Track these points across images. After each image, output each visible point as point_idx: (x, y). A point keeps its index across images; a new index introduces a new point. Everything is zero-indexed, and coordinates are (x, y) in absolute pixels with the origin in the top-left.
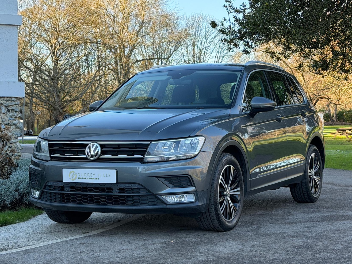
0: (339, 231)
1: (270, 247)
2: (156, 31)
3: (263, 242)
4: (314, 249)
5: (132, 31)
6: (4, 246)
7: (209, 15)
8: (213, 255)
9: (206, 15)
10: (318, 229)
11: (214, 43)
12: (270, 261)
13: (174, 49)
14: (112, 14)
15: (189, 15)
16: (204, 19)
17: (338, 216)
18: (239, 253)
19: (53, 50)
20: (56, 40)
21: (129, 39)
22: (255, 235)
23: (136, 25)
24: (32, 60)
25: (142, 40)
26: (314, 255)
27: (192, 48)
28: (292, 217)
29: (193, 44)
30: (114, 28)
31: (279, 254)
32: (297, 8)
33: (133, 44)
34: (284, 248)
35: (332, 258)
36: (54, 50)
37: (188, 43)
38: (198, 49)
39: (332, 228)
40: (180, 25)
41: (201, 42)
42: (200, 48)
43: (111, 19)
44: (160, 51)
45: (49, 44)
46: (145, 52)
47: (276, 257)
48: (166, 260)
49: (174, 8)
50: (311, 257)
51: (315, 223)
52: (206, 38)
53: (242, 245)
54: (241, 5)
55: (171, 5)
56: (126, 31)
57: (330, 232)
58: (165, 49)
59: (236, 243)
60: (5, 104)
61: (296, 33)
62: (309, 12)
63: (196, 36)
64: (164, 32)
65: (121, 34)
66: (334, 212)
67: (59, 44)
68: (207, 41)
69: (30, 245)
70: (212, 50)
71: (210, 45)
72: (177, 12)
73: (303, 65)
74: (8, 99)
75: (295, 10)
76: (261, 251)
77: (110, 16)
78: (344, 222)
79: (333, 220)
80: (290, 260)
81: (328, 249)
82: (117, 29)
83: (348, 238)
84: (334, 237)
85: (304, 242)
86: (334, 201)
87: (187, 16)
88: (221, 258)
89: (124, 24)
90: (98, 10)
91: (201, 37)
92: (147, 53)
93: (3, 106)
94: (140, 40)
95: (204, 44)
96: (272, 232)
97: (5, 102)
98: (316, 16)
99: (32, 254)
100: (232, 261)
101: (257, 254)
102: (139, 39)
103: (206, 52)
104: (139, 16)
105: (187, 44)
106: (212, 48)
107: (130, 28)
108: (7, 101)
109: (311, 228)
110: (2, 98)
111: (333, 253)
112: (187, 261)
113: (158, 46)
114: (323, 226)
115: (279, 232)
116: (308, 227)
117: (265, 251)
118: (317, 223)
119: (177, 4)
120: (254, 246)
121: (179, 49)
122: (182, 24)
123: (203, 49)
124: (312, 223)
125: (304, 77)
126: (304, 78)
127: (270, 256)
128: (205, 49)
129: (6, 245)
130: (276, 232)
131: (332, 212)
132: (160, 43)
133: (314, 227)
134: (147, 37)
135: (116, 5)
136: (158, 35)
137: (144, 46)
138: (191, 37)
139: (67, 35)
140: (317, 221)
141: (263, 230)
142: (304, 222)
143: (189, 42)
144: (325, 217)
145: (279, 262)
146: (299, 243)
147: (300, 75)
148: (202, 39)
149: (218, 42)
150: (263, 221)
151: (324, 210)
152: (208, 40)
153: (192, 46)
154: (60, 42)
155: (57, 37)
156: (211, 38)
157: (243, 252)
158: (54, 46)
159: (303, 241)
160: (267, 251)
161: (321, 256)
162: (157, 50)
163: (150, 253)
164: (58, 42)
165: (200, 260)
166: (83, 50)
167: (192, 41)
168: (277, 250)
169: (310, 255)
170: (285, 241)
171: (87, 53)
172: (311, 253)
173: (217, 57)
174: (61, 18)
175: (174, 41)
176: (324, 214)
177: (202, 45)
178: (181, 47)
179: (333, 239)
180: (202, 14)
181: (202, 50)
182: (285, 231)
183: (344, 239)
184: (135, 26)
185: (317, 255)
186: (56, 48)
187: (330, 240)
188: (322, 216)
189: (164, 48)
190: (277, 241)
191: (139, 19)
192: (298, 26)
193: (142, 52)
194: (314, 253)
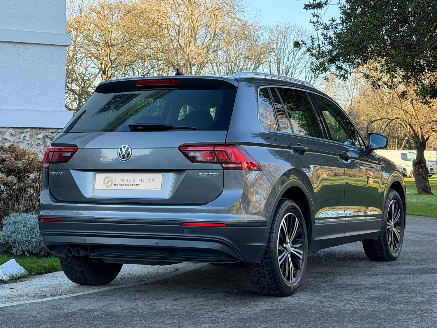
0: (424, 284)
1: (342, 298)
2: (231, 44)
3: (336, 293)
4: (391, 301)
5: (201, 44)
6: (53, 292)
7: (298, 25)
8: (278, 305)
9: (295, 25)
10: (400, 282)
11: (304, 61)
12: (340, 311)
13: (254, 68)
14: (177, 23)
15: (273, 25)
16: (291, 29)
17: (428, 269)
18: (307, 303)
19: (104, 70)
20: (107, 56)
21: (196, 56)
22: (328, 286)
23: (206, 37)
24: (77, 80)
25: (213, 56)
26: (388, 307)
27: (277, 66)
28: (374, 269)
29: (278, 61)
30: (178, 42)
31: (351, 305)
32: (397, 25)
33: (201, 61)
34: (358, 299)
35: (407, 310)
36: (105, 68)
37: (271, 60)
38: (284, 67)
39: (416, 281)
40: (262, 38)
41: (288, 59)
42: (287, 66)
43: (175, 29)
44: (236, 70)
45: (98, 61)
46: (217, 71)
47: (347, 308)
48: (226, 308)
49: (254, 16)
50: (385, 309)
51: (399, 275)
52: (294, 54)
53: (312, 296)
54: (330, 19)
55: (251, 13)
56: (193, 45)
57: (413, 285)
58: (243, 67)
59: (306, 293)
60: (50, 137)
61: (396, 55)
62: (412, 30)
63: (282, 51)
64: (242, 46)
65: (188, 47)
66: (425, 265)
67: (111, 61)
68: (295, 58)
69: (80, 292)
70: (302, 69)
71: (299, 63)
72: (258, 21)
73: (407, 93)
74: (54, 130)
75: (394, 27)
76: (332, 302)
77: (175, 27)
78: (432, 275)
79: (420, 273)
80: (361, 312)
81: (406, 301)
82: (182, 42)
83: (431, 291)
84: (417, 289)
85: (382, 294)
86: (429, 253)
87: (270, 27)
88: (287, 308)
89: (191, 36)
90: (159, 18)
91: (287, 52)
92: (220, 73)
93: (48, 138)
94: (211, 56)
95: (292, 61)
96: (348, 283)
97: (50, 134)
98: (420, 34)
99: (83, 300)
100: (298, 311)
101: (327, 304)
102: (209, 54)
103: (294, 71)
104: (210, 26)
105: (270, 62)
106: (302, 67)
107: (198, 41)
108: (52, 133)
109: (392, 280)
110: (47, 130)
111: (411, 305)
112: (249, 309)
113: (233, 64)
114: (408, 278)
115: (356, 284)
116: (390, 279)
117: (336, 302)
118: (402, 275)
119: (259, 11)
120: (324, 296)
121: (259, 67)
122: (265, 37)
123: (290, 67)
124: (395, 276)
125: (414, 105)
126: (413, 107)
127: (340, 307)
128: (292, 67)
129: (55, 291)
130: (352, 283)
131: (422, 265)
132: (236, 60)
133: (396, 279)
134: (220, 52)
135: (182, 12)
136: (234, 50)
137: (216, 63)
138: (275, 52)
139: (121, 51)
140: (402, 274)
141: (338, 281)
142: (387, 274)
143: (273, 58)
144: (412, 269)
145: (349, 312)
146: (375, 295)
147: (409, 103)
148: (289, 55)
149: (309, 59)
150: (341, 272)
151: (414, 262)
152: (297, 57)
153: (276, 64)
154: (113, 59)
155: (109, 53)
156: (300, 55)
157: (312, 302)
158: (105, 64)
159: (380, 292)
160: (338, 302)
161: (397, 308)
162: (232, 69)
163: (210, 301)
164: (110, 59)
165: (264, 309)
166: (140, 68)
167: (277, 57)
168: (349, 302)
169: (385, 307)
170: (361, 293)
171: (145, 73)
172: (386, 304)
173: (307, 78)
174: (113, 29)
175: (253, 57)
176: (412, 267)
177: (289, 63)
178: (262, 65)
179: (414, 292)
180: (289, 23)
181: (289, 69)
182: (363, 283)
183: (427, 292)
184: (204, 38)
185: (392, 307)
186: (107, 66)
187: (411, 293)
188: (409, 269)
189: (241, 67)
190: (351, 292)
191: (210, 29)
192: (398, 47)
193: (214, 72)
194: (390, 305)
